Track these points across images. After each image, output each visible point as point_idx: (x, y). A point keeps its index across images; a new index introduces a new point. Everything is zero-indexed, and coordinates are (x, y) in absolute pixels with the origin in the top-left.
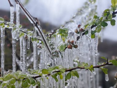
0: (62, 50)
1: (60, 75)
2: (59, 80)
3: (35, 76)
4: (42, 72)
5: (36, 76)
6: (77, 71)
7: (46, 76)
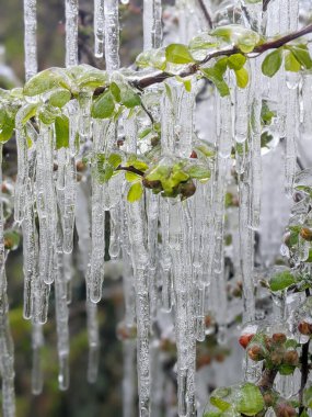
1: (236, 69)
2: (232, 92)
3: (139, 78)
4: (167, 55)
6: (304, 43)
7: (183, 75)
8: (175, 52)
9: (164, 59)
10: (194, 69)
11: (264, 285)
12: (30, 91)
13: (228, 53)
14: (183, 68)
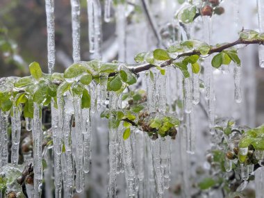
0: (187, 21)
1: (193, 63)
2: (190, 75)
3: (135, 68)
4: (154, 55)
5: (138, 67)
7: (162, 66)
8: (159, 54)
9: (152, 57)
10: (169, 63)
11: (194, 186)
12: (68, 75)
13: (189, 54)
14: (163, 62)
